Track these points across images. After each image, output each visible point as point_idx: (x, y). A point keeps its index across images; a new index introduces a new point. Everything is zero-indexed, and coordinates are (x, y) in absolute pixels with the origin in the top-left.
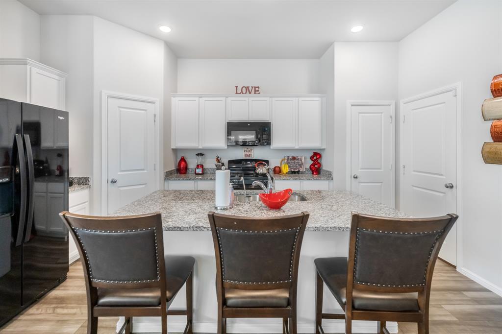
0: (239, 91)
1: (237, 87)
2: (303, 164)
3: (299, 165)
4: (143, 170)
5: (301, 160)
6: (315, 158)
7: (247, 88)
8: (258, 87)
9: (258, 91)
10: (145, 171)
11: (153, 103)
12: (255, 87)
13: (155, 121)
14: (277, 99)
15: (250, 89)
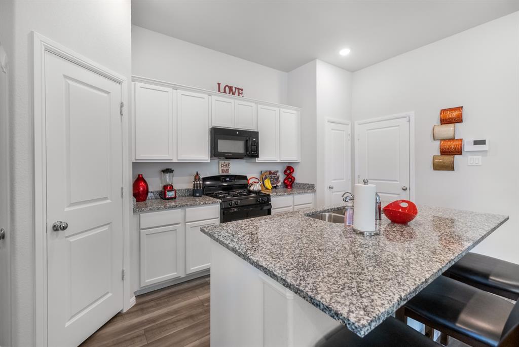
0: (222, 90)
1: (219, 84)
2: (278, 178)
3: (276, 179)
4: (106, 198)
5: (276, 174)
6: (288, 172)
7: (231, 88)
8: (242, 90)
9: (242, 94)
10: (108, 201)
11: (119, 83)
12: (239, 89)
13: (122, 114)
14: (262, 106)
15: (234, 89)
